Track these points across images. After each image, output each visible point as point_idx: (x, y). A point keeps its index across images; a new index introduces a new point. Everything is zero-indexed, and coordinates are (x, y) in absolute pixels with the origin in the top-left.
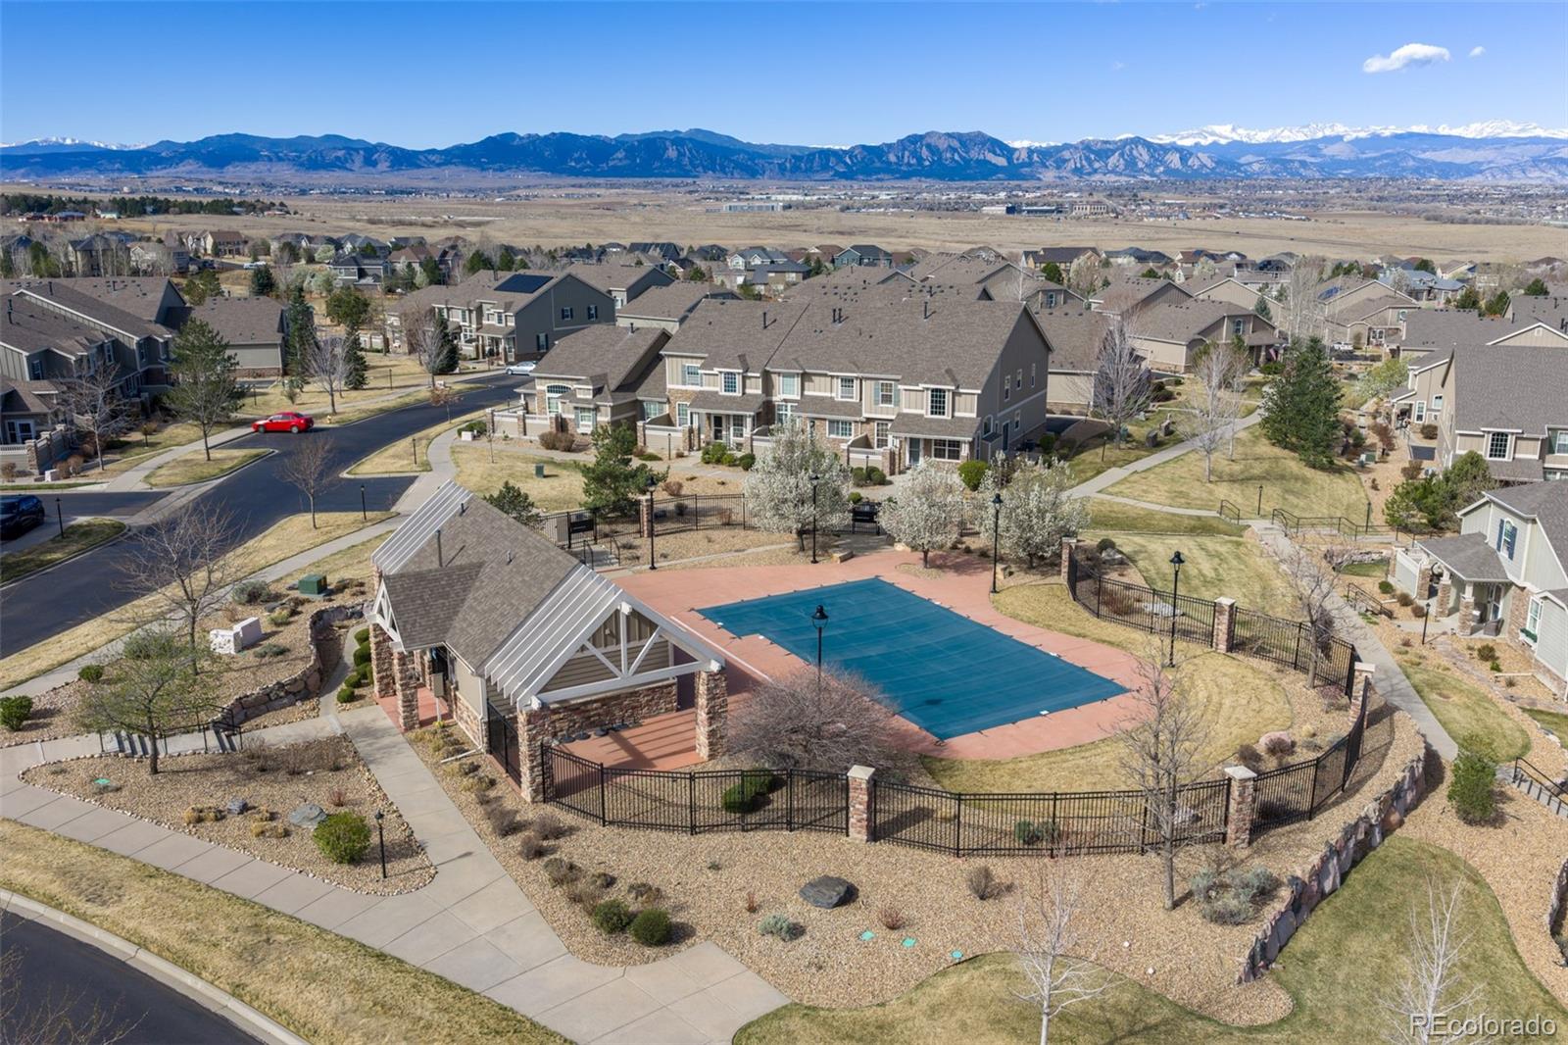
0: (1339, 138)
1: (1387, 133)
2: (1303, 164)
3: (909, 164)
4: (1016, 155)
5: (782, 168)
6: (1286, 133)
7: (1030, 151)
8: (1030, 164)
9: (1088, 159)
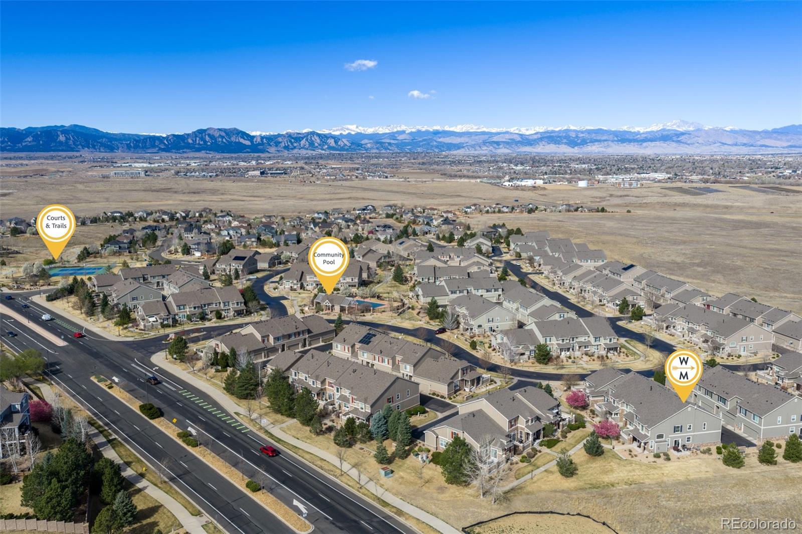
0: (403, 132)
1: (424, 130)
2: (390, 144)
3: (199, 144)
4: (255, 139)
5: (129, 147)
6: (381, 129)
7: (262, 138)
8: (262, 144)
9: (290, 141)
